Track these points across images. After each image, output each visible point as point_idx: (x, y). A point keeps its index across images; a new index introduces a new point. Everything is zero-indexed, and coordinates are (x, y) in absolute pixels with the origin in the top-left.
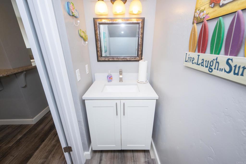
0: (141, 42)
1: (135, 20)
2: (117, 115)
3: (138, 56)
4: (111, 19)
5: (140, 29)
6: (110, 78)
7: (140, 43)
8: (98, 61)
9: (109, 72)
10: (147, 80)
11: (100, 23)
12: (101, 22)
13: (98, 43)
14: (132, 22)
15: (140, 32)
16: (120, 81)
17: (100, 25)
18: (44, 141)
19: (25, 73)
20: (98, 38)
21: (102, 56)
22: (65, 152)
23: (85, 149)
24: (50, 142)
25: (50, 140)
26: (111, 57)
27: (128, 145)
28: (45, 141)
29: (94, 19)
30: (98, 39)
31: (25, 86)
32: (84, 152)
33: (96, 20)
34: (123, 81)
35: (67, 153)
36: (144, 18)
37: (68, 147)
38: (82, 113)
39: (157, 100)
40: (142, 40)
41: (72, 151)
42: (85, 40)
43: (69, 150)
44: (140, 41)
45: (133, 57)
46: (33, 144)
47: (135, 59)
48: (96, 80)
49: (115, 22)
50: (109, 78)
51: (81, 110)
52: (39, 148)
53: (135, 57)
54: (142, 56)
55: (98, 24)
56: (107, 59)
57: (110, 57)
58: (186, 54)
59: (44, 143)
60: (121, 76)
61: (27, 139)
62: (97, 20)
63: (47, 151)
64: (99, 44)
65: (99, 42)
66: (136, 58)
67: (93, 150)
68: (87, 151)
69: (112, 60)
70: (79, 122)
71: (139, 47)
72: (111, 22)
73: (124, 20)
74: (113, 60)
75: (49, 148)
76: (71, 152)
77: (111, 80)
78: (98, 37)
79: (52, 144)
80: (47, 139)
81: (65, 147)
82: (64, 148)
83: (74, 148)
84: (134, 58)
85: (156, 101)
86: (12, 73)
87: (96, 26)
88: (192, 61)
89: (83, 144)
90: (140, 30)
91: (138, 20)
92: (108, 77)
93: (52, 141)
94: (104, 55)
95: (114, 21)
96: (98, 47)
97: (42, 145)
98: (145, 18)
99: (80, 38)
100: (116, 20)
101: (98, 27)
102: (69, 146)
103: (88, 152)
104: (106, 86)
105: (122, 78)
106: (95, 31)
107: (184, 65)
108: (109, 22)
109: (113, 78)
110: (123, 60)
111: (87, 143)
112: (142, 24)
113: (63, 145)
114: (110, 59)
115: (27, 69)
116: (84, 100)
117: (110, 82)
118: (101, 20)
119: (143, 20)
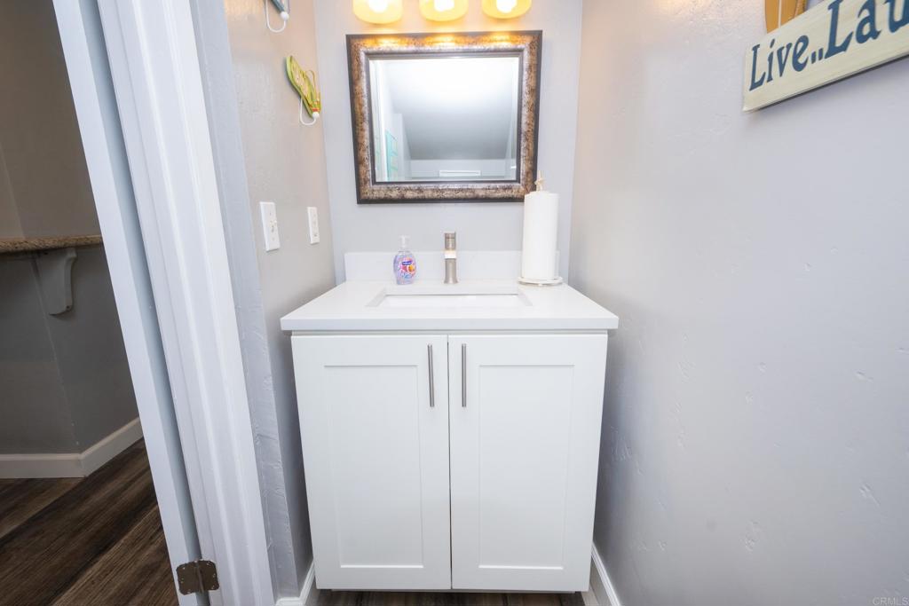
0: (529, 124)
1: (507, 40)
2: (432, 403)
3: (518, 180)
4: (416, 37)
5: (525, 73)
6: (406, 268)
7: (524, 128)
8: (363, 200)
9: (404, 242)
10: (560, 275)
11: (370, 50)
12: (375, 49)
13: (362, 130)
14: (492, 46)
15: (524, 83)
16: (446, 281)
17: (371, 62)
18: (106, 548)
19: (72, 255)
20: (360, 109)
21: (377, 180)
22: (184, 592)
23: (280, 585)
24: (130, 556)
25: (133, 545)
26: (412, 186)
27: (481, 567)
28: (112, 550)
29: (350, 38)
30: (362, 114)
31: (68, 313)
32: (275, 601)
33: (356, 42)
34: (458, 278)
35: (194, 595)
36: (540, 33)
37: (199, 562)
38: (276, 396)
39: (611, 333)
40: (533, 115)
41: (216, 586)
42: (309, 109)
43: (203, 582)
44: (524, 120)
45: (498, 185)
46: (56, 561)
47: (508, 193)
48: (347, 278)
49: (427, 48)
50: (400, 265)
51: (270, 381)
52: (78, 582)
53: (509, 184)
54: (535, 178)
55: (363, 57)
56: (394, 194)
57: (407, 186)
58: (755, 49)
59: (106, 557)
60: (450, 255)
61: (37, 538)
62: (362, 43)
63: (111, 593)
64: (367, 134)
65: (366, 126)
66: (509, 188)
67: (318, 587)
68: (290, 594)
69: (416, 195)
70: (260, 438)
71: (524, 145)
72: (412, 48)
73: (463, 41)
74: (421, 195)
75: (120, 581)
76: (211, 592)
77: (408, 273)
78: (361, 106)
79: (139, 564)
80: (122, 541)
81: (186, 565)
82: (179, 569)
83: (228, 573)
84: (505, 189)
85: (609, 337)
86: (18, 245)
87: (356, 63)
88: (796, 56)
89: (274, 553)
90: (525, 78)
91: (517, 41)
92: (395, 262)
93: (141, 548)
94: (383, 176)
95: (423, 45)
96: (362, 144)
97: (97, 567)
98: (541, 31)
99: (292, 96)
100: (431, 40)
101: (363, 68)
102: (205, 557)
103: (296, 599)
104: (388, 298)
105: (455, 259)
106: (353, 82)
107: (745, 109)
108: (404, 48)
109: (417, 270)
110: (460, 194)
111: (292, 551)
112: (531, 53)
113: (179, 555)
114: (409, 195)
115: (82, 243)
116: (289, 333)
117: (404, 283)
118: (376, 43)
119: (537, 38)
